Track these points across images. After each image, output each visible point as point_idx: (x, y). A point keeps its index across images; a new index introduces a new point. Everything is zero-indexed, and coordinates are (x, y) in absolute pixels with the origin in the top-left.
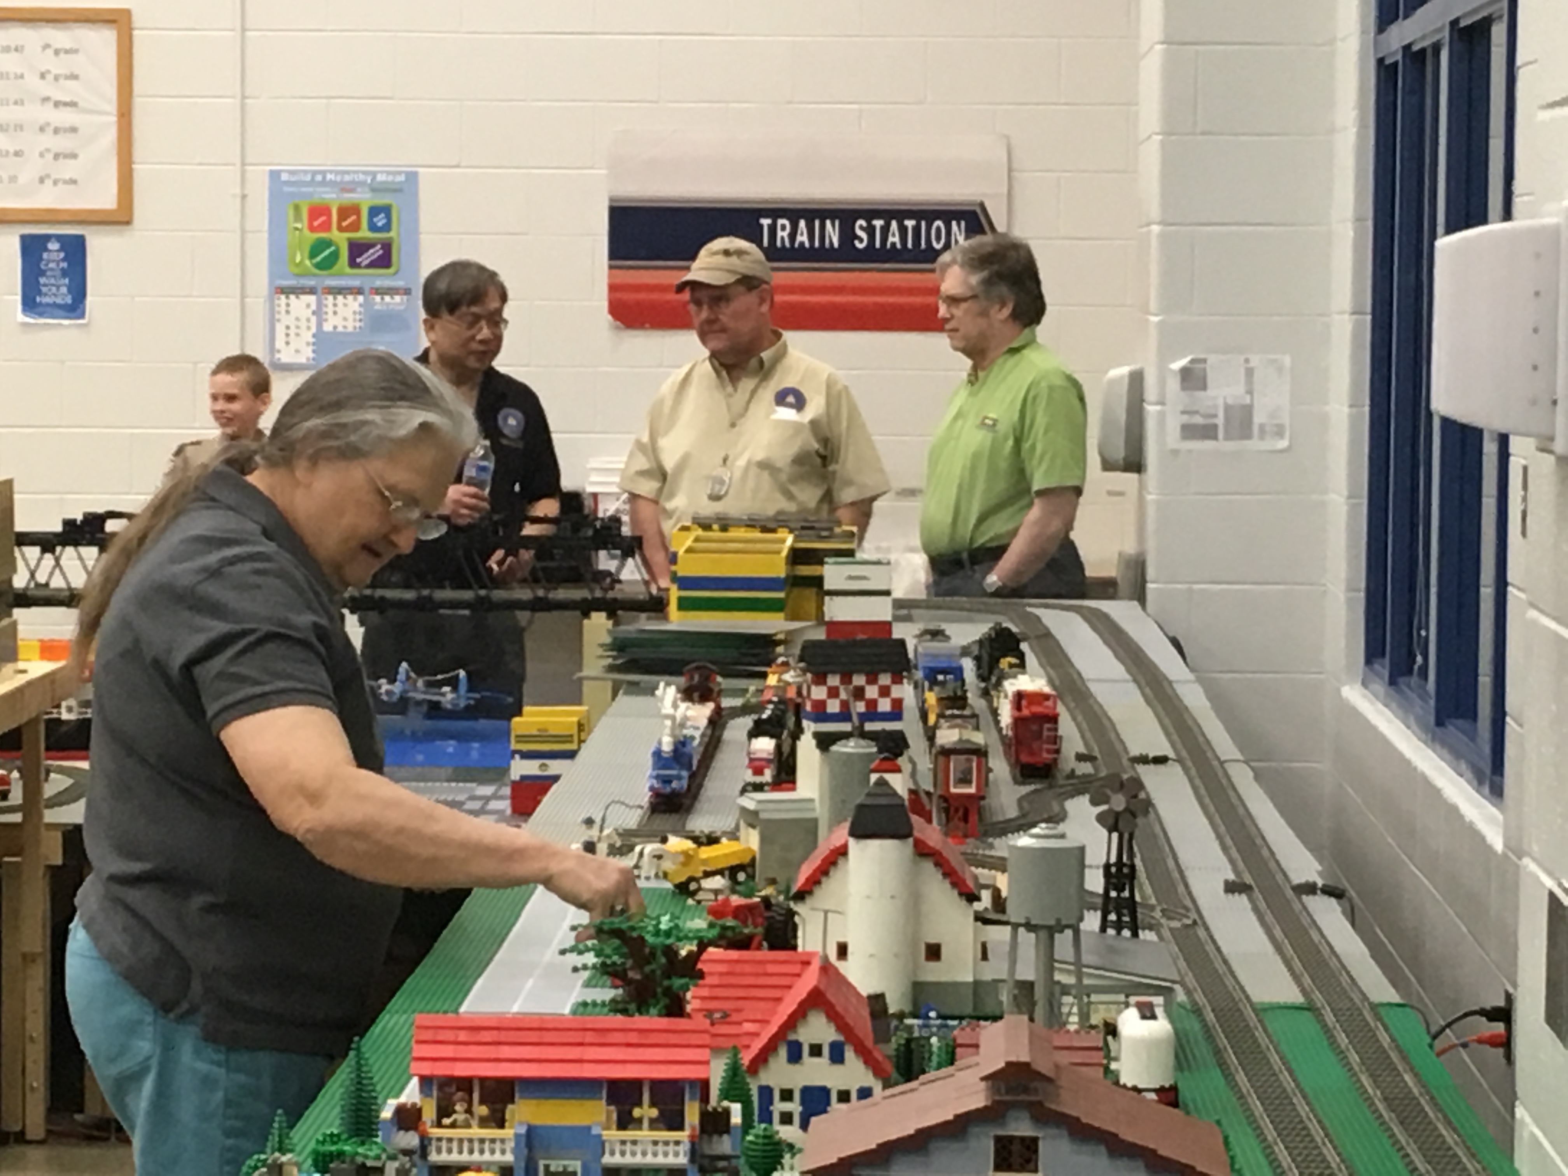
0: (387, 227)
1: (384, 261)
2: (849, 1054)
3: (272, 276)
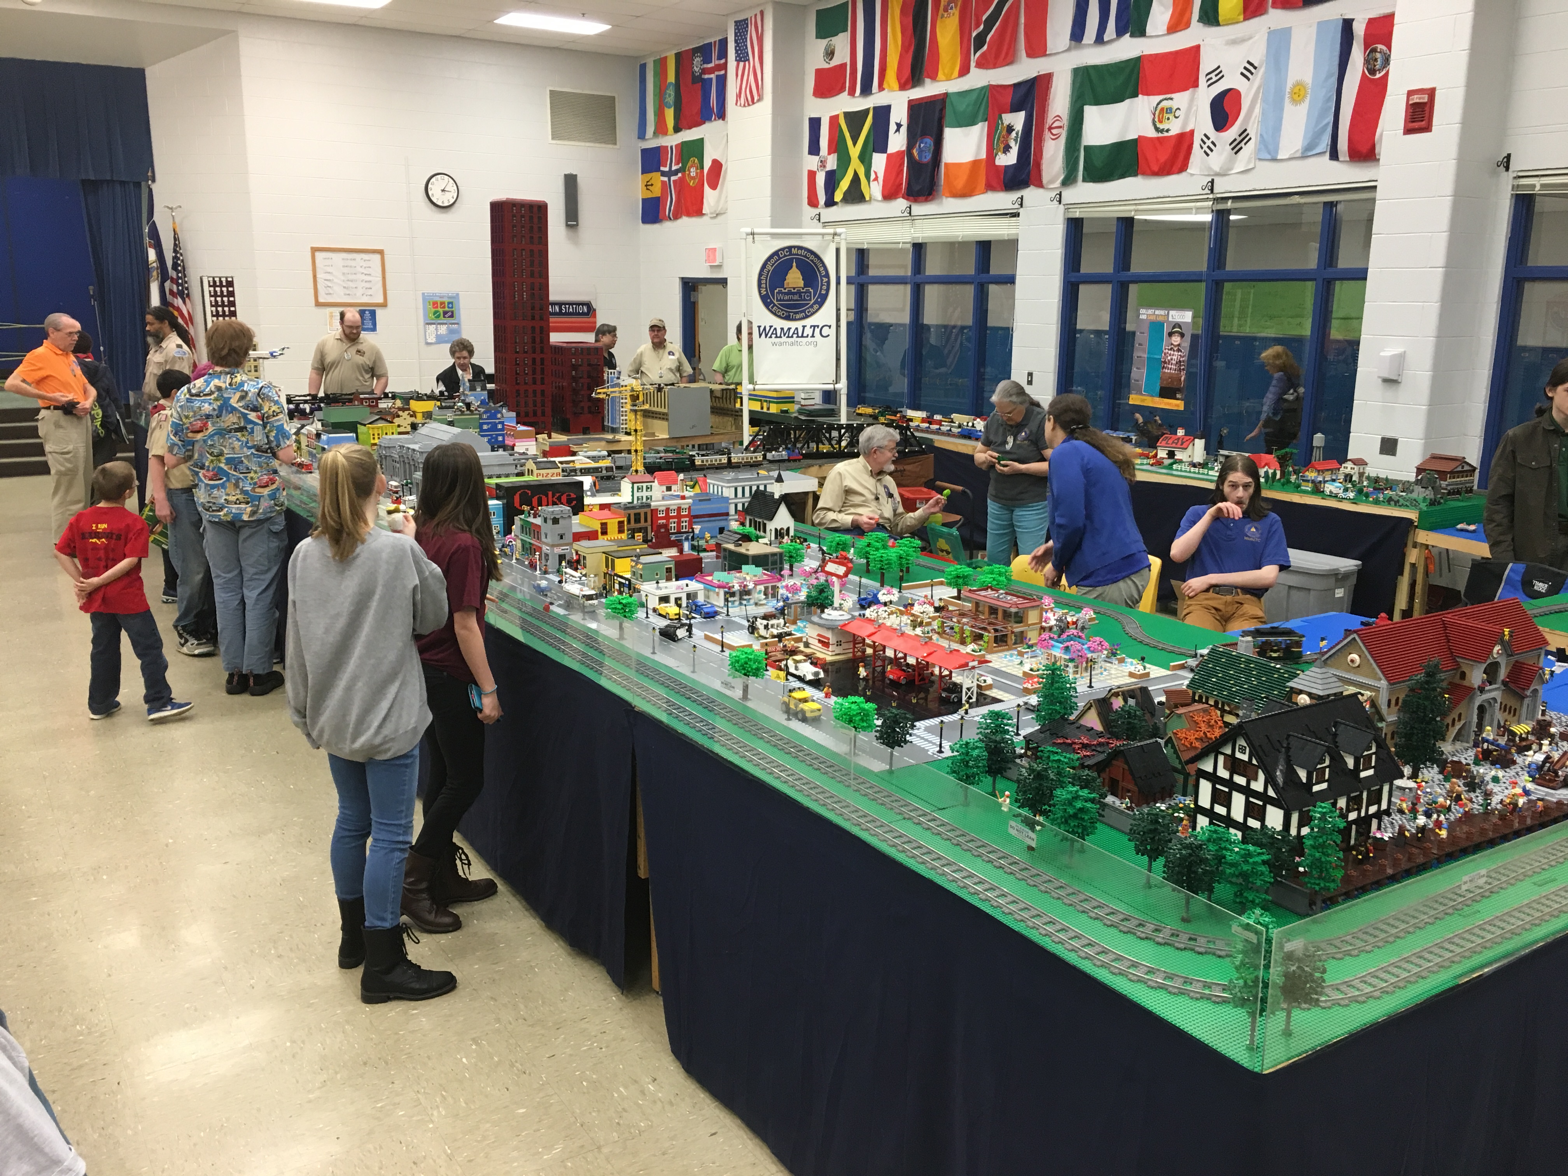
0: (452, 308)
1: (452, 316)
3: (425, 320)
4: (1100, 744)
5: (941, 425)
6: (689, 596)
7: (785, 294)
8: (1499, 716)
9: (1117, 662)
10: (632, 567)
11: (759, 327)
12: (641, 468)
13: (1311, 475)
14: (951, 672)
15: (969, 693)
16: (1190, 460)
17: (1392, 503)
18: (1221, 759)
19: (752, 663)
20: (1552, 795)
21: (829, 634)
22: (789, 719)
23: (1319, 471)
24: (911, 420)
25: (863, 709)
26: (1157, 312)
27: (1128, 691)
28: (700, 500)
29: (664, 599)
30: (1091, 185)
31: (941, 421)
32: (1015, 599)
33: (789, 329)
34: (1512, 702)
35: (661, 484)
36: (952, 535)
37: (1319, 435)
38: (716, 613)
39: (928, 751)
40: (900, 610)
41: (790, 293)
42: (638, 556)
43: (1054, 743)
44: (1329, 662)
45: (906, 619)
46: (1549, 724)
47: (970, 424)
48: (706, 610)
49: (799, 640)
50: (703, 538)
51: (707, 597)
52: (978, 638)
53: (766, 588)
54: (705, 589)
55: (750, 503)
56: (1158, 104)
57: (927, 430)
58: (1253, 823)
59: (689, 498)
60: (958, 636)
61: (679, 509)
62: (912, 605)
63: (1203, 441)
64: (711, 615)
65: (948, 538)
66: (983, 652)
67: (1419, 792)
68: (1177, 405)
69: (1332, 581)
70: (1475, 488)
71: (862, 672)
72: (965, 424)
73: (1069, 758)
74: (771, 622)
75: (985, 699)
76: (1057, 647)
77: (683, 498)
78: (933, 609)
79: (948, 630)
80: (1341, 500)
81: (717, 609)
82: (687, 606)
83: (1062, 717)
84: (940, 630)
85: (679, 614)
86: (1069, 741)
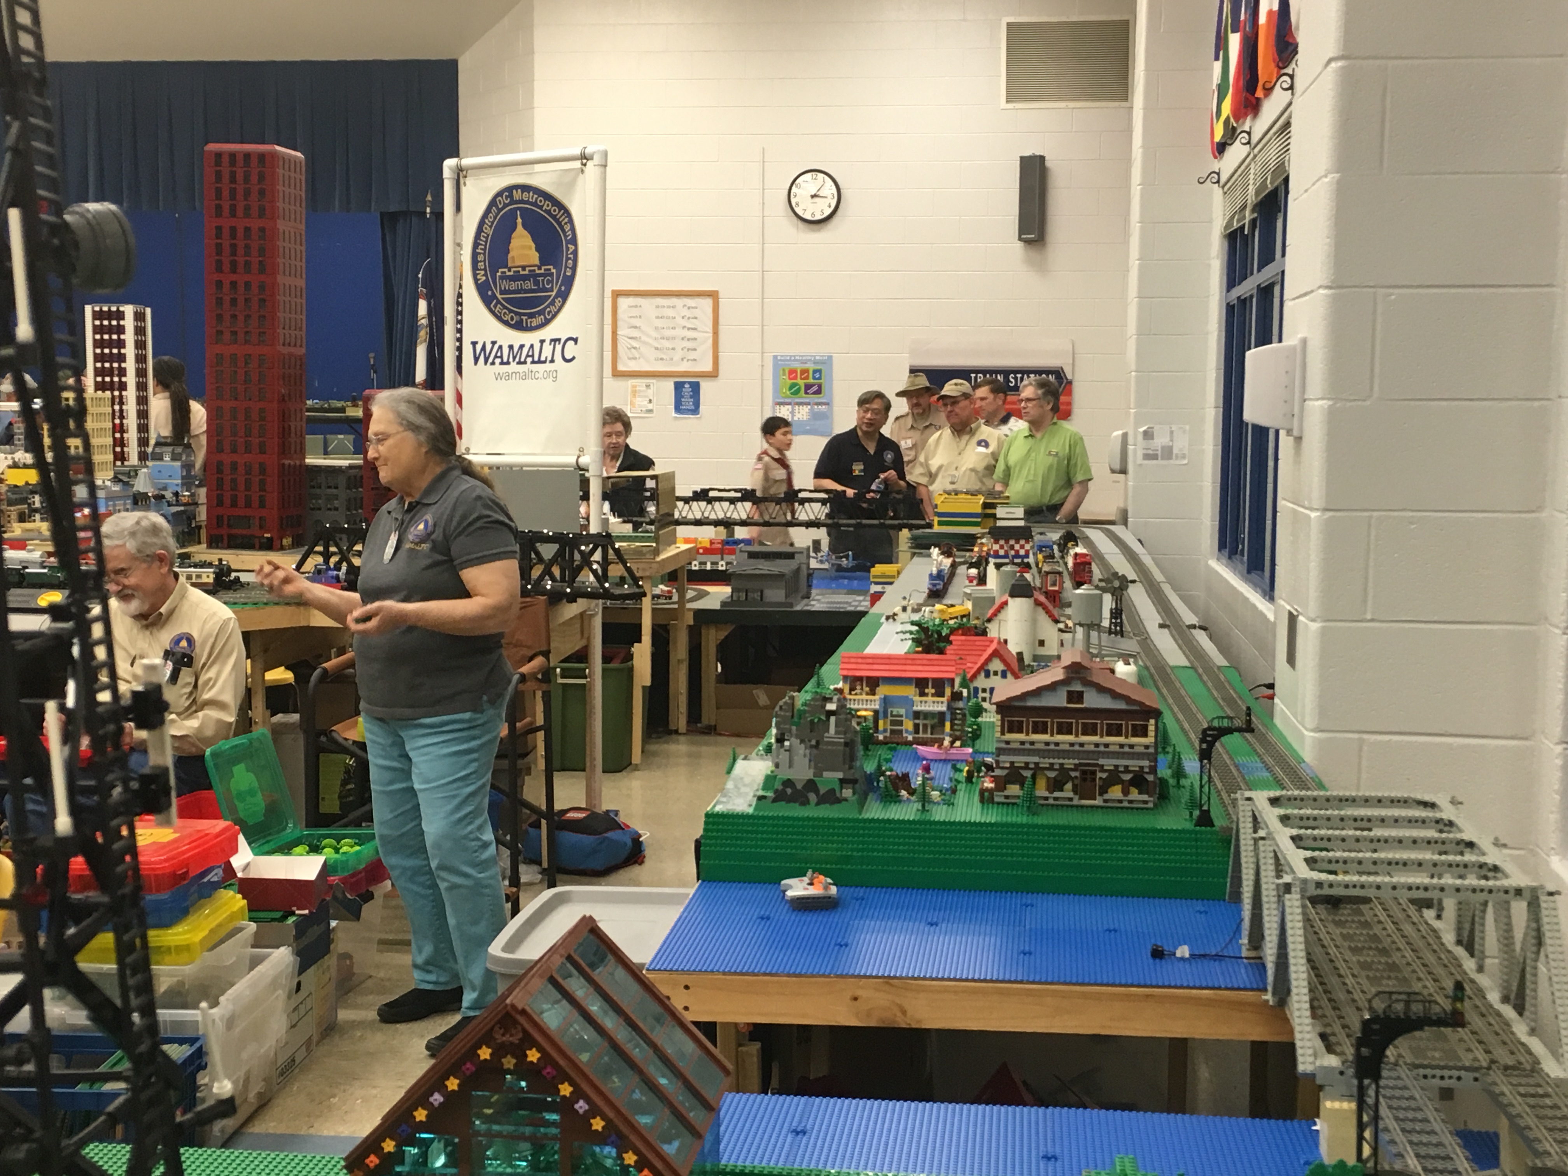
0: (820, 378)
1: (819, 392)
2: (1009, 675)
3: (774, 397)
7: (513, 279)
11: (474, 344)
33: (521, 347)
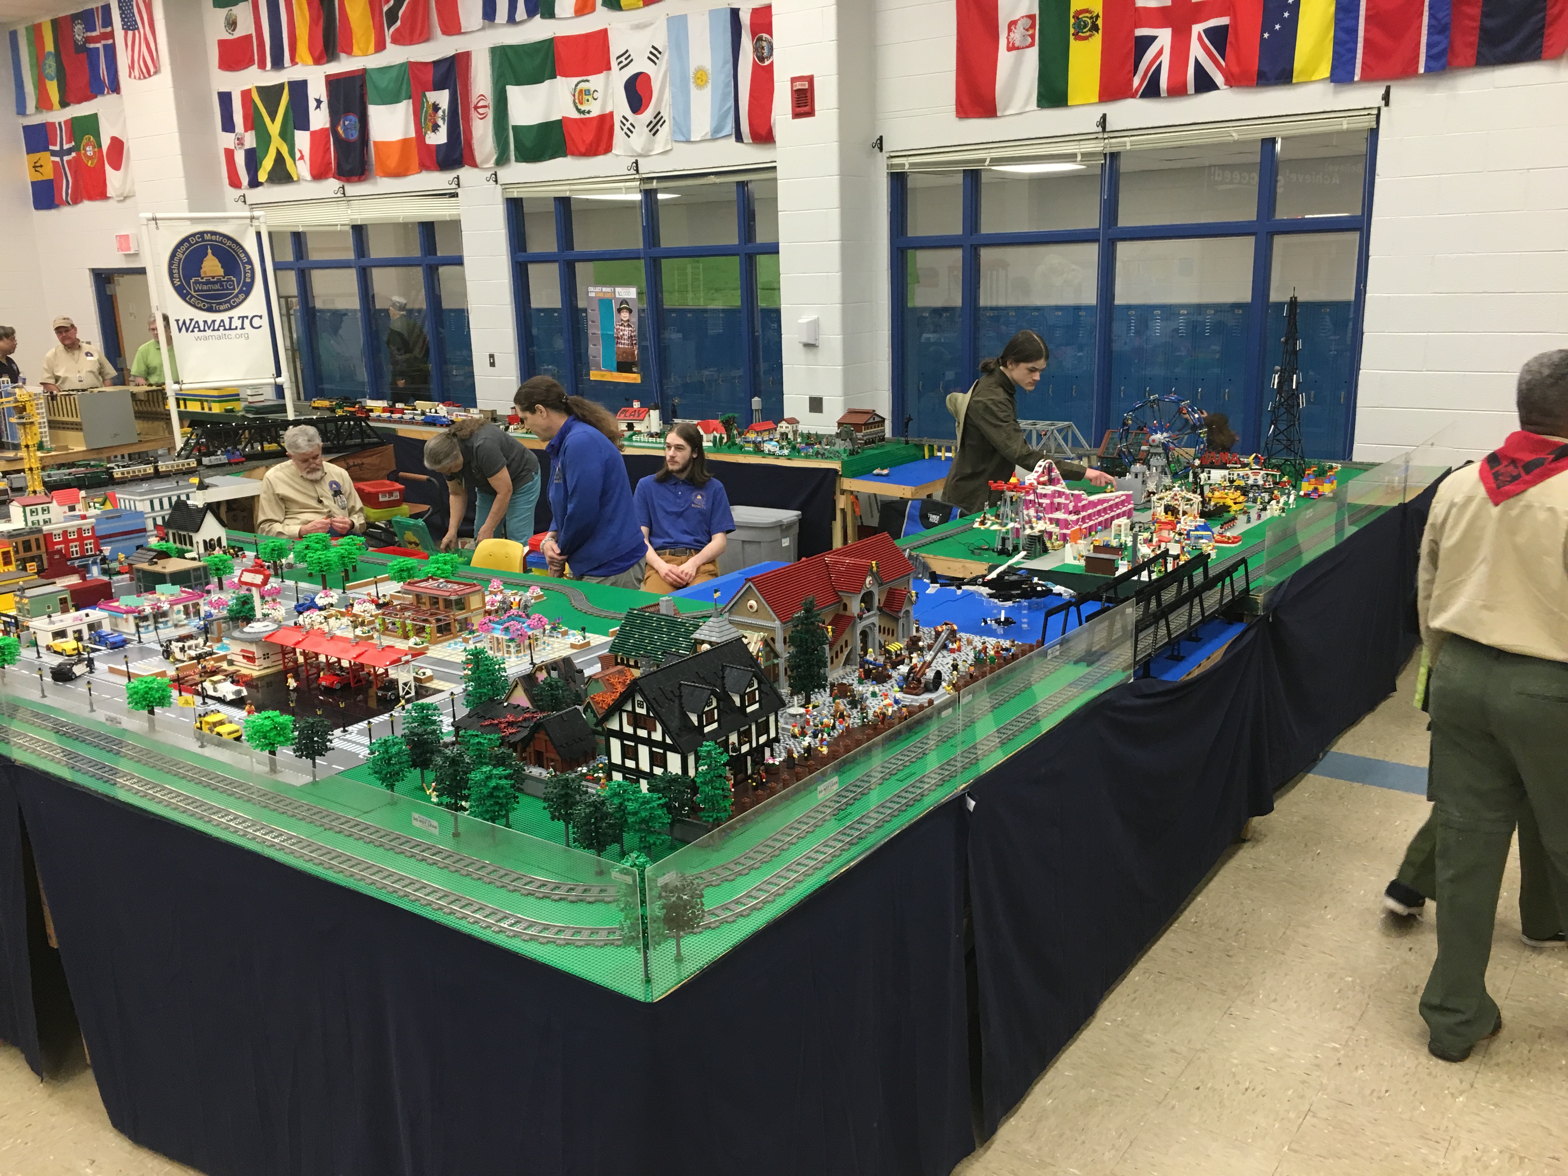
4: (525, 720)
5: (404, 414)
6: (91, 627)
7: (203, 283)
8: (878, 637)
9: (560, 636)
10: (16, 603)
11: (177, 321)
12: (40, 488)
13: (752, 436)
14: (387, 670)
15: (407, 688)
16: (648, 430)
17: (820, 456)
18: (624, 715)
19: (154, 692)
20: (916, 701)
21: (253, 648)
22: (202, 746)
23: (757, 433)
24: (372, 411)
25: (280, 724)
26: (604, 289)
27: (551, 664)
28: (107, 518)
29: (60, 634)
30: (524, 165)
31: (404, 409)
32: (456, 587)
33: (214, 321)
34: (887, 624)
35: (60, 504)
36: (418, 526)
37: (756, 399)
38: (125, 642)
39: (359, 754)
40: (339, 612)
41: (208, 283)
42: (22, 590)
43: (482, 726)
44: (733, 610)
45: (345, 621)
46: (919, 639)
47: (433, 411)
48: (111, 640)
49: (224, 658)
50: (116, 559)
51: (114, 625)
52: (420, 631)
53: (186, 608)
54: (110, 615)
55: (171, 515)
56: (576, 85)
57: (389, 420)
58: (658, 771)
59: (91, 517)
60: (400, 631)
61: (80, 531)
62: (352, 605)
63: (657, 411)
64: (119, 645)
65: (415, 529)
66: (425, 644)
67: (808, 716)
68: (635, 379)
69: (778, 532)
70: (888, 434)
71: (292, 683)
72: (428, 410)
73: (490, 739)
74: (187, 644)
75: (427, 691)
76: (498, 629)
77: (84, 517)
78: (374, 607)
79: (390, 626)
80: (778, 457)
81: (125, 636)
82: (90, 639)
83: (491, 700)
84: (382, 628)
85: (78, 649)
86: (496, 722)
